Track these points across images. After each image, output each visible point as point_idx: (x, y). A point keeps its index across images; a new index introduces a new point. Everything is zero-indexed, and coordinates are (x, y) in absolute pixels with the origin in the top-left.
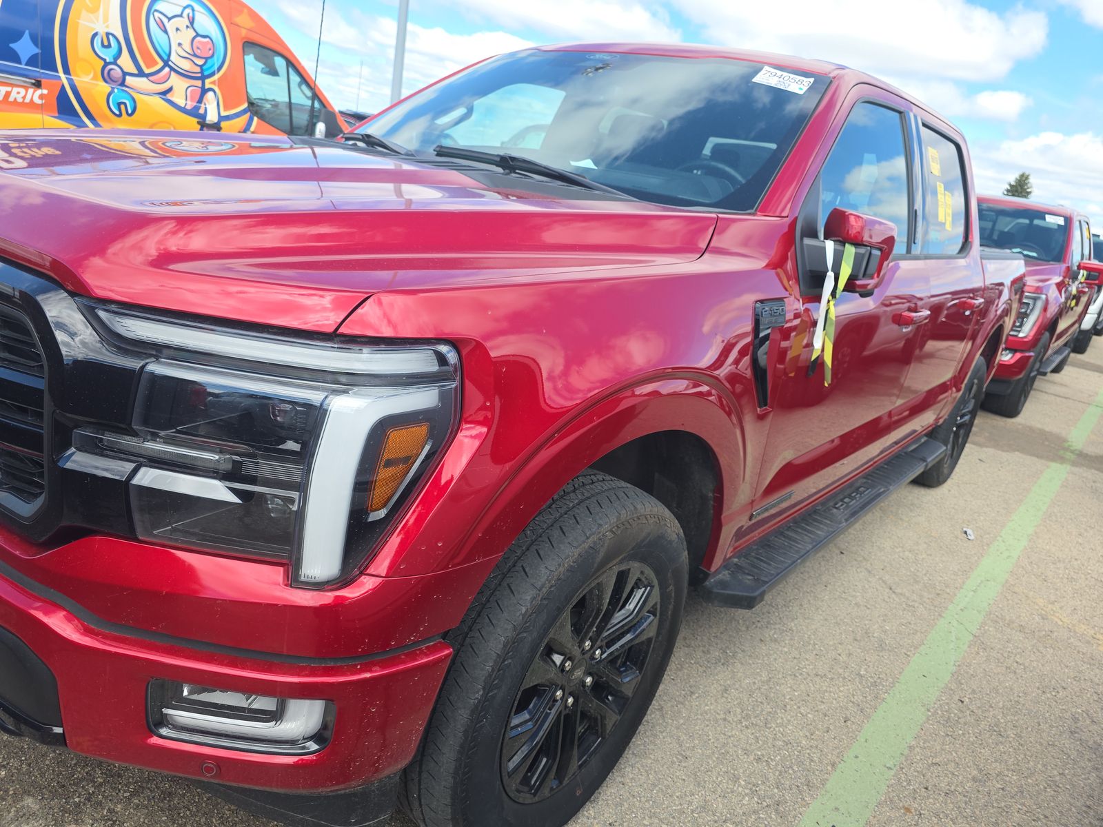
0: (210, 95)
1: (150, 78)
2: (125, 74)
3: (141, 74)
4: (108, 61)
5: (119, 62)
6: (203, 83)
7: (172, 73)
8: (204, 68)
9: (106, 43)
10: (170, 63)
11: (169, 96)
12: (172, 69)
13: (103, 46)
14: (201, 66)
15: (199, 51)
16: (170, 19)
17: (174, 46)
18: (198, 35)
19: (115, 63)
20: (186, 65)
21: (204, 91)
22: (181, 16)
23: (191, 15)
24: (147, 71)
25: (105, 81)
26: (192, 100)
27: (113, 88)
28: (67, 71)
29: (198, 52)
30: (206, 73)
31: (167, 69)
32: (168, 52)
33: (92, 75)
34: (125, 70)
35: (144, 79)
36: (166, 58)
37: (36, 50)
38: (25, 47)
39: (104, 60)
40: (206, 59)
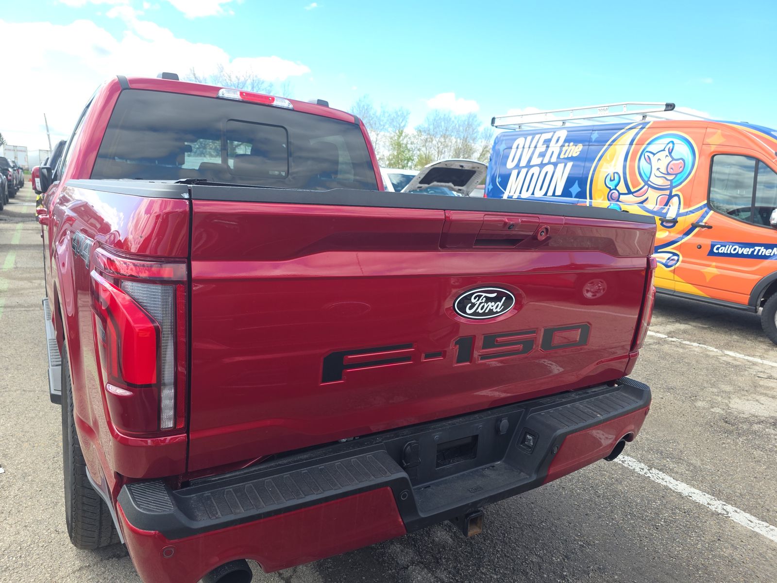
0: (676, 199)
1: (634, 194)
2: (620, 194)
3: (630, 192)
4: (612, 188)
5: (617, 188)
6: (671, 192)
7: (649, 188)
8: (673, 181)
9: (612, 179)
10: (649, 182)
11: (645, 204)
12: (650, 186)
13: (611, 180)
14: (671, 181)
15: (672, 170)
16: (654, 154)
17: (654, 171)
18: (673, 159)
19: (615, 189)
20: (660, 182)
21: (671, 197)
22: (664, 150)
23: (671, 148)
24: (633, 190)
25: (609, 200)
26: (660, 205)
27: (611, 204)
28: (591, 198)
29: (670, 171)
30: (674, 185)
31: (646, 187)
32: (648, 176)
33: (602, 198)
34: (620, 192)
35: (631, 195)
36: (646, 179)
37: (579, 190)
38: (575, 189)
39: (610, 188)
40: (676, 175)
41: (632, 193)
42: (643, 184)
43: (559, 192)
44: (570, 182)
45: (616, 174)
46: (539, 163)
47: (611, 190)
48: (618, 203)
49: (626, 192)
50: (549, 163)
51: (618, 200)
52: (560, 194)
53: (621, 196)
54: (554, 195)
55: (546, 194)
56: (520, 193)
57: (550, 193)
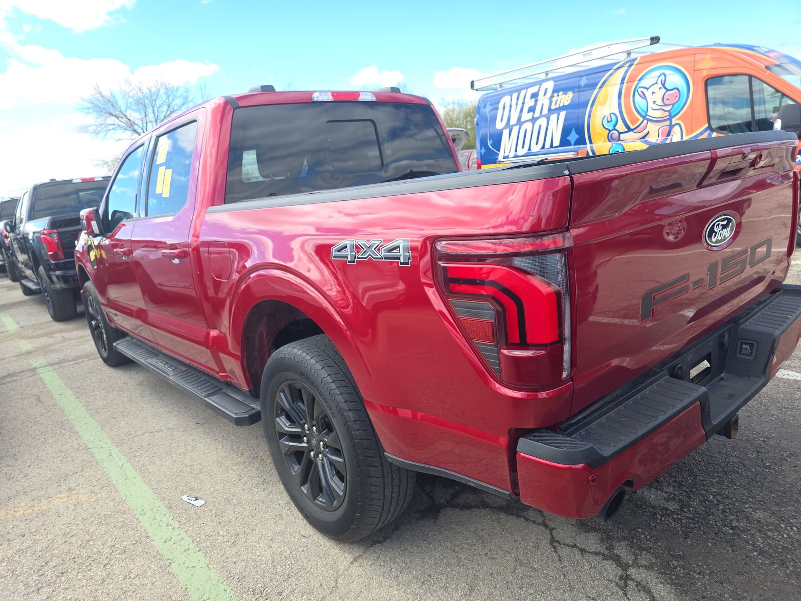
0: (677, 128)
1: (634, 131)
2: (620, 133)
3: (629, 130)
4: (611, 129)
5: (616, 128)
6: (671, 123)
7: (649, 122)
8: (671, 111)
9: (609, 120)
10: (647, 117)
11: (647, 139)
12: (648, 120)
13: (608, 122)
14: (669, 111)
15: (668, 101)
16: (647, 89)
17: (651, 105)
18: (668, 90)
19: (614, 129)
20: (658, 114)
21: (671, 127)
22: (657, 83)
23: (663, 79)
24: (632, 127)
25: (610, 141)
26: (662, 136)
27: (612, 144)
28: (591, 142)
29: (667, 102)
30: (673, 114)
31: (645, 121)
32: (645, 110)
33: (602, 140)
34: (620, 131)
35: (632, 132)
36: (644, 114)
37: (577, 136)
38: (573, 137)
39: (608, 129)
40: (673, 104)
41: (632, 130)
42: (641, 119)
43: (557, 142)
44: (566, 132)
45: (612, 115)
46: (531, 118)
47: (610, 131)
49: (626, 130)
50: (541, 116)
51: (619, 140)
52: (558, 144)
53: (621, 135)
54: (552, 146)
55: (543, 147)
56: (516, 151)
57: (548, 145)
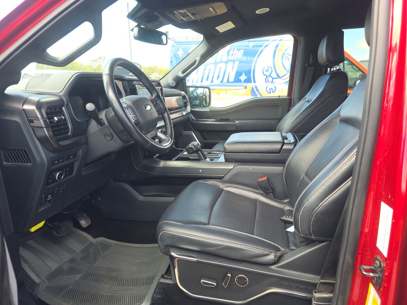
1: (281, 78)
2: (273, 78)
3: (279, 77)
5: (271, 75)
13: (266, 71)
16: (291, 55)
25: (266, 82)
27: (268, 84)
31: (288, 73)
33: (262, 81)
34: (273, 77)
36: (288, 69)
37: (246, 77)
38: (243, 77)
39: (266, 75)
41: (281, 77)
42: (286, 72)
43: (232, 79)
44: (238, 74)
45: (269, 67)
46: (214, 62)
47: (267, 77)
48: (272, 83)
49: (277, 77)
50: (221, 62)
51: (272, 82)
52: (233, 81)
53: (274, 80)
54: (228, 81)
55: (222, 82)
56: (202, 82)
57: (225, 80)
